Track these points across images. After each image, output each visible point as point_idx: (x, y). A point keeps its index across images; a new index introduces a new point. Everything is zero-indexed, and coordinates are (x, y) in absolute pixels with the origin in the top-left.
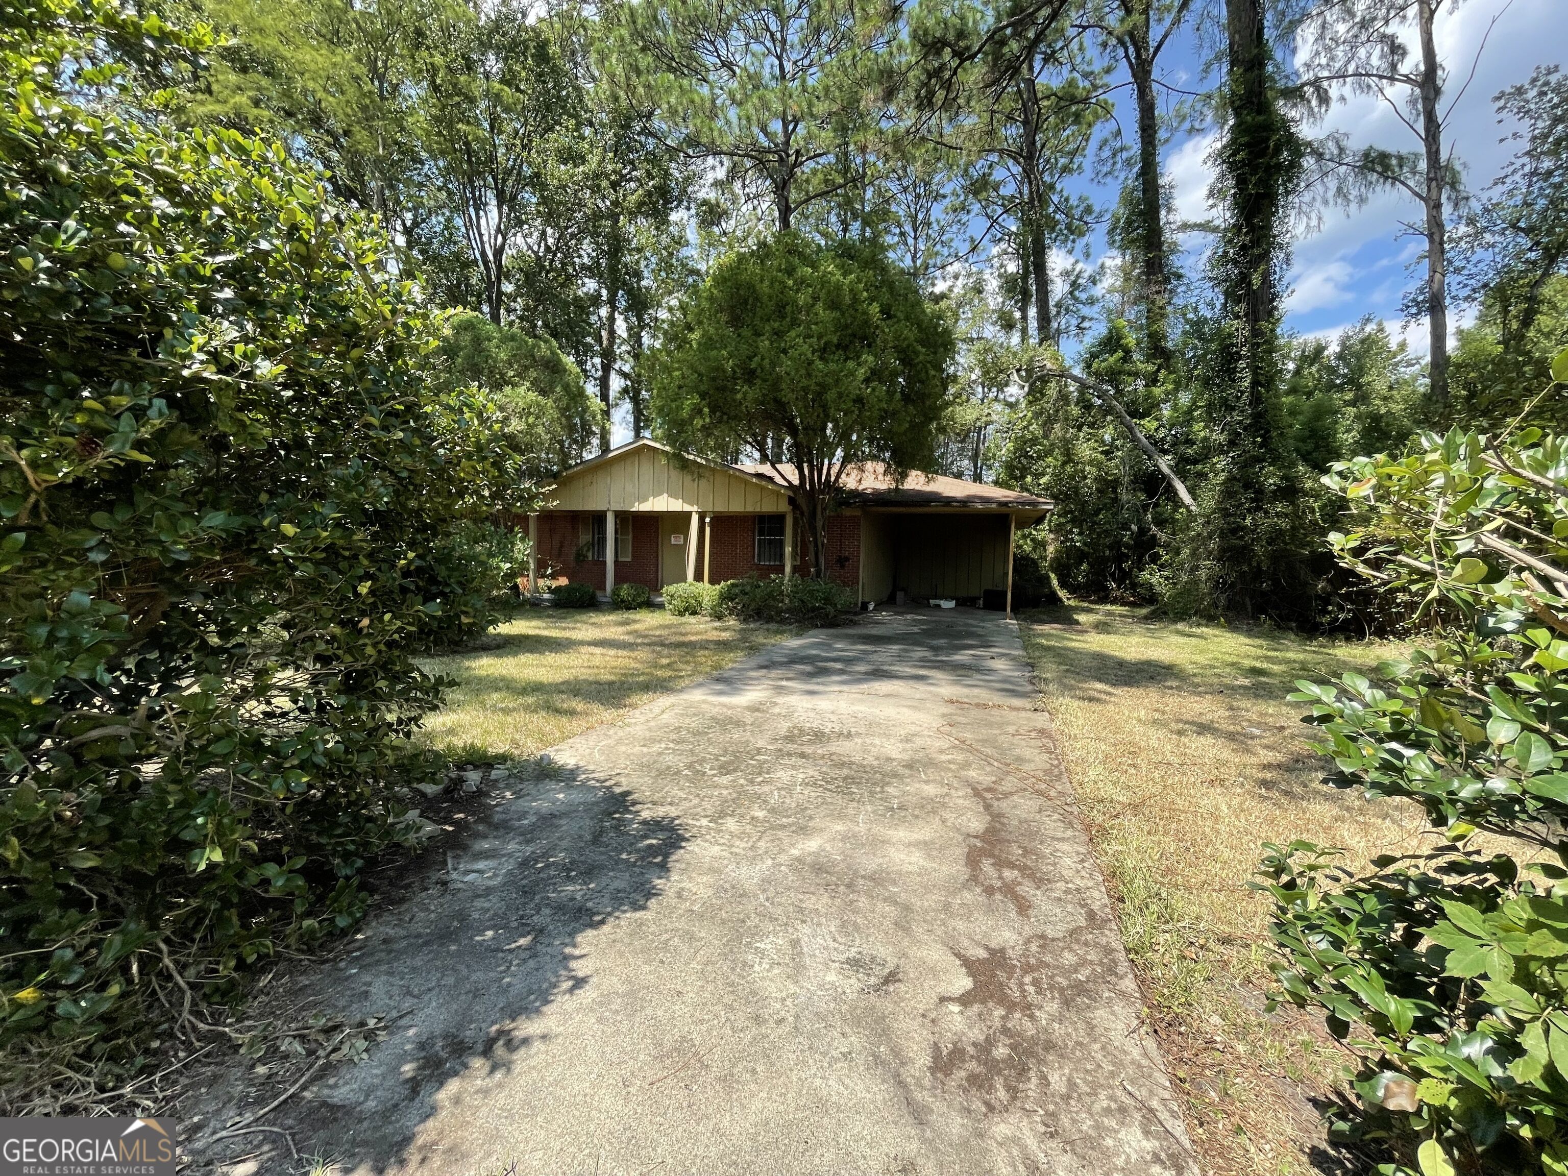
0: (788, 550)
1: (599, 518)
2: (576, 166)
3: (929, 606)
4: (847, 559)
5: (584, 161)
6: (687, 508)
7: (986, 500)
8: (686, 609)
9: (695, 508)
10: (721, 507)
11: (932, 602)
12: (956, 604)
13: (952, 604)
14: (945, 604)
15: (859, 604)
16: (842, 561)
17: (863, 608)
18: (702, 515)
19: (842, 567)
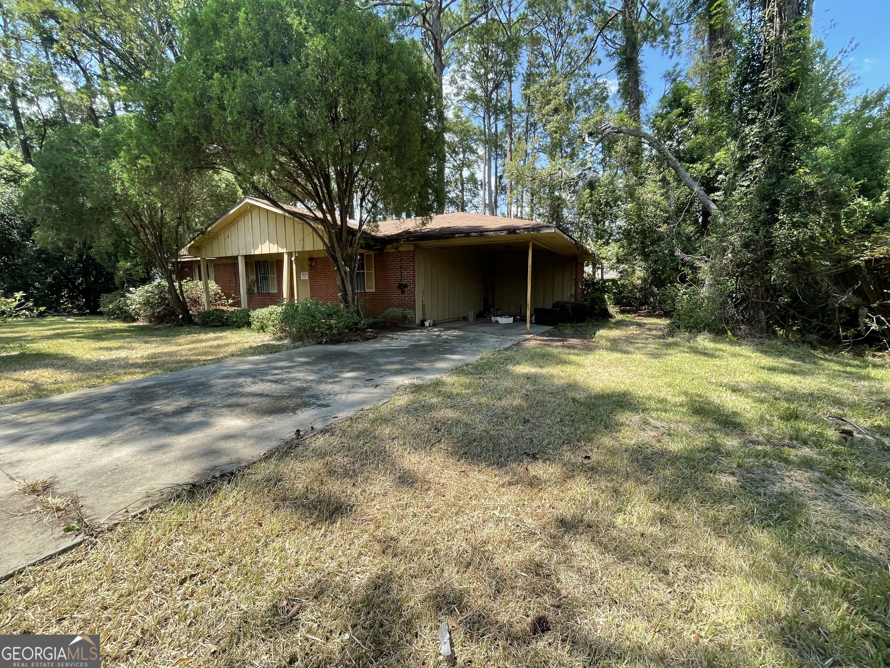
1: (234, 260)
3: (490, 322)
4: (406, 286)
6: (281, 250)
9: (285, 250)
10: (299, 249)
11: (493, 318)
12: (514, 321)
13: (510, 320)
14: (503, 320)
15: (418, 321)
16: (402, 287)
17: (422, 325)
18: (290, 254)
19: (403, 292)
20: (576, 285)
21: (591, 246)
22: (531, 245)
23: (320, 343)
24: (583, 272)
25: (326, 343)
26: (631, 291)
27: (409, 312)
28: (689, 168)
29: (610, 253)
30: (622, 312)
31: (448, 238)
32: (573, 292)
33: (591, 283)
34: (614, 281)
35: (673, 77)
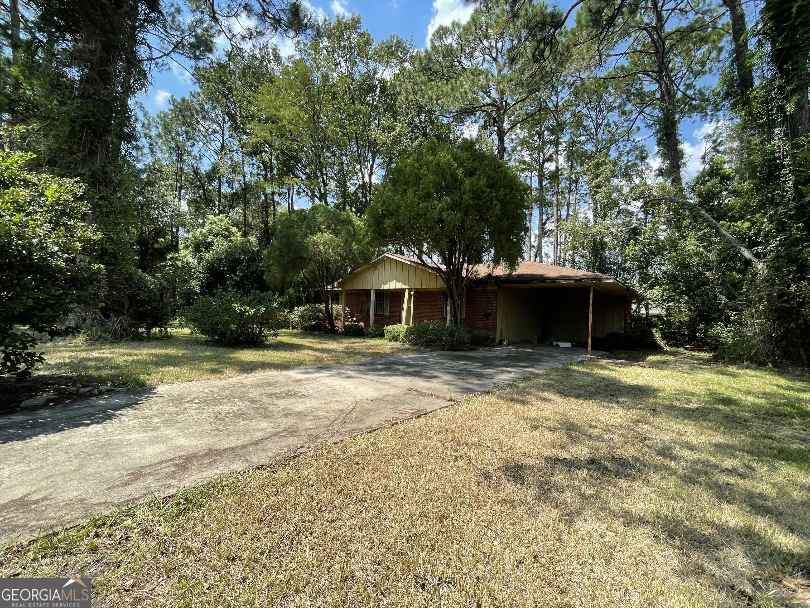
0: (449, 308)
1: (368, 292)
2: (390, 132)
3: (551, 345)
4: (490, 315)
5: (394, 129)
6: (404, 287)
7: (568, 278)
8: (393, 338)
9: (407, 287)
10: (418, 286)
11: (554, 343)
12: (572, 345)
13: (569, 345)
14: (563, 345)
15: (498, 341)
16: (487, 316)
17: (501, 343)
18: (410, 290)
19: (488, 319)
20: (625, 320)
21: (638, 288)
22: (592, 289)
23: (444, 350)
24: (631, 309)
25: (448, 350)
26: (678, 328)
27: (491, 334)
28: (730, 226)
29: (655, 295)
30: (671, 346)
31: (527, 283)
32: (622, 325)
33: (638, 318)
34: (659, 317)
35: (713, 139)
